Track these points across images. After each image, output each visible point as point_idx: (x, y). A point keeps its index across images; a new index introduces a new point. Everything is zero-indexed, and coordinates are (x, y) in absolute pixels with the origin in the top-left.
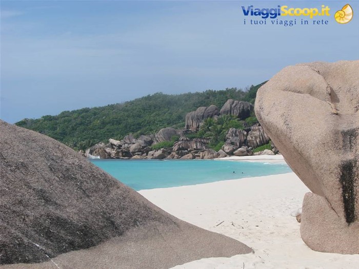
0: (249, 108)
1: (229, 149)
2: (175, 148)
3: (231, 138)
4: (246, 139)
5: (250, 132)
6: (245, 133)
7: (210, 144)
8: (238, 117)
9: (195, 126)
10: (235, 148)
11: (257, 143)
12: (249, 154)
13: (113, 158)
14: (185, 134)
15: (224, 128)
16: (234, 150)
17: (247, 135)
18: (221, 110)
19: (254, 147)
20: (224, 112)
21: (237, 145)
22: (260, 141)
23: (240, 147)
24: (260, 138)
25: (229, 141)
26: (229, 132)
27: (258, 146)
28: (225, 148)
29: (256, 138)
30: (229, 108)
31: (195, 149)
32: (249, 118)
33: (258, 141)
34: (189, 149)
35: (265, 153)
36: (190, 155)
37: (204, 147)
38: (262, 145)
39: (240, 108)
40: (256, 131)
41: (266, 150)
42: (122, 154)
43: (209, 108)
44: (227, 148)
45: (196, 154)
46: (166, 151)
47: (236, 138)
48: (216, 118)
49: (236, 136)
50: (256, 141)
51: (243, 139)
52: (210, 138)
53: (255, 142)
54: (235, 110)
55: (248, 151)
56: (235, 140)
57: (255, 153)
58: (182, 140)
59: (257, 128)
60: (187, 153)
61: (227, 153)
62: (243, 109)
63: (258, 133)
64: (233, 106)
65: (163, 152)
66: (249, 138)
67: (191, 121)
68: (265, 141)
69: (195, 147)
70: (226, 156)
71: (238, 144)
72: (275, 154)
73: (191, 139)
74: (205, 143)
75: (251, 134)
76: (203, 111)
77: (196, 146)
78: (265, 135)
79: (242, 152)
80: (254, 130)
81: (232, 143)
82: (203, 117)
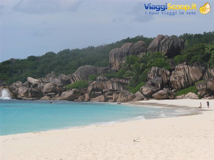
0: (180, 45)
1: (147, 91)
2: (90, 89)
3: (152, 78)
4: (169, 80)
5: (173, 72)
6: (168, 73)
7: (129, 85)
8: (166, 55)
9: (117, 64)
10: (154, 90)
11: (181, 85)
12: (170, 97)
13: (20, 99)
14: (104, 73)
15: (147, 67)
16: (153, 92)
17: (171, 74)
18: (149, 47)
19: (178, 89)
20: (151, 49)
21: (158, 87)
22: (185, 83)
23: (162, 89)
24: (185, 79)
25: (149, 82)
26: (152, 72)
27: (182, 88)
28: (143, 90)
29: (180, 78)
30: (157, 45)
31: (111, 90)
32: (178, 56)
33: (182, 82)
34: (104, 90)
35: (188, 96)
36: (102, 97)
37: (121, 88)
38: (188, 87)
39: (169, 44)
40: (180, 70)
41: (190, 93)
42: (31, 94)
43: (136, 44)
44: (146, 90)
45: (109, 96)
46: (78, 92)
47: (158, 78)
48: (141, 56)
49: (158, 76)
50: (181, 83)
51: (165, 79)
52: (130, 78)
53: (178, 83)
54: (163, 47)
55: (169, 94)
56: (157, 81)
57: (178, 97)
58: (100, 79)
59: (181, 67)
60: (100, 95)
61: (145, 96)
62: (172, 46)
63: (183, 73)
64: (161, 42)
65: (75, 92)
66: (172, 79)
67: (114, 59)
68: (190, 82)
69: (111, 88)
70: (143, 99)
71: (159, 85)
72: (200, 98)
73: (109, 78)
74: (123, 84)
75: (175, 74)
76: (129, 47)
77: (113, 86)
78: (191, 75)
79: (162, 95)
80: (178, 69)
81: (153, 84)
82: (128, 54)
